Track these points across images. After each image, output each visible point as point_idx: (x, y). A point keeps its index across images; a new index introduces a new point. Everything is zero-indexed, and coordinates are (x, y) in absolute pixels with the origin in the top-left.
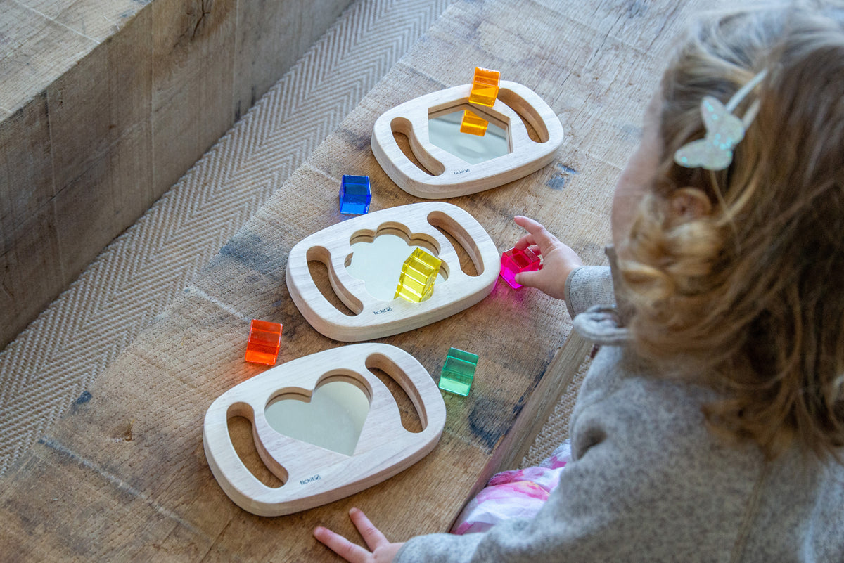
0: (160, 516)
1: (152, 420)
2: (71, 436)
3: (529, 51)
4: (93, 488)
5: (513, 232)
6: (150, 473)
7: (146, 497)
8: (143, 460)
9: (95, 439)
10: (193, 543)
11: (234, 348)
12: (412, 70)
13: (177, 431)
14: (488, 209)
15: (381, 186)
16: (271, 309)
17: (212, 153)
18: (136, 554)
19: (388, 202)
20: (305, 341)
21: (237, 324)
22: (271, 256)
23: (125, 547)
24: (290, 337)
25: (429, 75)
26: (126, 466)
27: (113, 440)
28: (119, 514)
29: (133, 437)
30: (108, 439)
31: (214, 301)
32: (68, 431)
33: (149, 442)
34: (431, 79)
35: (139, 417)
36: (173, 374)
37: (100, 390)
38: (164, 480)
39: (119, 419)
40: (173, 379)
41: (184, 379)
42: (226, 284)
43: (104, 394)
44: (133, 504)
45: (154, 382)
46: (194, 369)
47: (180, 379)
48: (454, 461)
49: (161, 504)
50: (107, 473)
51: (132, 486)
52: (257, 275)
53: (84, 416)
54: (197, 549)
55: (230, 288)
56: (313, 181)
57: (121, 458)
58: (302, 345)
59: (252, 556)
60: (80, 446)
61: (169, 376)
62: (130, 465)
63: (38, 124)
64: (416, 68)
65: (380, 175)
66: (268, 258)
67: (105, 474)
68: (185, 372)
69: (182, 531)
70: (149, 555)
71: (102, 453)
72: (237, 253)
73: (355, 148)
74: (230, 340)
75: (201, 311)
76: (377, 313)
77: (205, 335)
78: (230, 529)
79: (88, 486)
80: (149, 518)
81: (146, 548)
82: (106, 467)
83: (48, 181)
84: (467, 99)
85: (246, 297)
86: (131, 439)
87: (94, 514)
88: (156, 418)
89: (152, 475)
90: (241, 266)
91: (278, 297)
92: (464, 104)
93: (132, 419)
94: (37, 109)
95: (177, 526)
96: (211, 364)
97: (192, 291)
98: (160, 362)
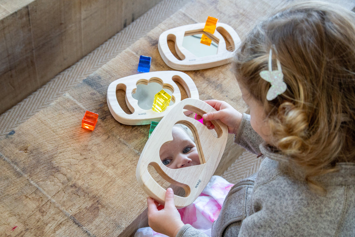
0: (31, 185)
1: (37, 146)
2: (3, 148)
3: (238, 11)
4: (6, 170)
5: (210, 88)
6: (31, 167)
7: (27, 176)
8: (29, 161)
9: (12, 150)
10: (41, 198)
11: (78, 121)
12: (184, 14)
13: (46, 151)
14: (202, 77)
15: (158, 62)
16: (98, 107)
17: (112, 40)
18: (17, 198)
19: (159, 69)
20: (109, 122)
21: (82, 111)
22: (104, 86)
23: (13, 195)
24: (103, 120)
25: (191, 17)
26: (22, 162)
27: (19, 151)
28: (14, 181)
29: (28, 152)
30: (17, 151)
31: (75, 101)
32: (2, 145)
33: (34, 155)
34: (191, 19)
35: (32, 144)
36: (50, 128)
37: (19, 131)
38: (36, 171)
39: (24, 143)
40: (50, 130)
41: (54, 131)
42: (82, 95)
43: (20, 132)
44: (21, 178)
45: (42, 130)
46: (60, 127)
47: (53, 131)
48: (158, 180)
49: (32, 180)
50: (13, 164)
51: (22, 171)
52: (96, 92)
53: (10, 140)
54: (42, 200)
55: (83, 96)
56: (129, 56)
57: (21, 159)
58: (107, 124)
59: (64, 206)
60: (5, 152)
61: (48, 129)
62: (24, 163)
63: (24, 19)
64: (186, 14)
65: (159, 57)
66: (102, 86)
67: (12, 165)
68: (56, 128)
69: (38, 192)
70: (22, 199)
71: (13, 156)
72: (89, 82)
73: (151, 44)
74: (78, 118)
75: (68, 104)
76: (140, 114)
77: (68, 114)
78: (58, 194)
79: (5, 168)
80: (26, 185)
81: (22, 196)
82: (14, 162)
83: (30, 43)
84: (203, 29)
85: (89, 101)
86: (27, 152)
87: (4, 180)
88: (39, 145)
89: (31, 168)
90: (90, 88)
91: (102, 103)
92: (201, 31)
93: (29, 144)
94: (24, 12)
95: (37, 190)
96: (67, 126)
97: (66, 96)
98: (46, 123)
